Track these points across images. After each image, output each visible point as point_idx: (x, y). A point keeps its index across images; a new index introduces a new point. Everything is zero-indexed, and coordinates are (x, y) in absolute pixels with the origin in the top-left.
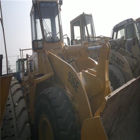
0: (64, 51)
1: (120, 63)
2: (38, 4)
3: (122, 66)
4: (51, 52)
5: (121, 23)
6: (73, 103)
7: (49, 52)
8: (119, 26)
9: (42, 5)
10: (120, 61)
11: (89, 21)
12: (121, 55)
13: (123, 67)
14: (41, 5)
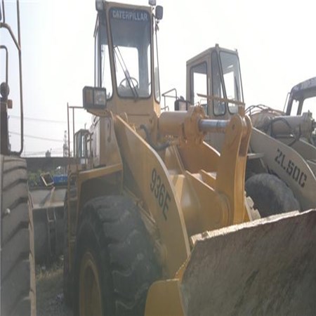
0: (151, 121)
1: (296, 176)
2: (107, 11)
3: (300, 183)
4: (122, 118)
5: (310, 80)
6: (157, 241)
7: (118, 117)
8: (306, 87)
9: (117, 15)
10: (297, 171)
11: (232, 66)
12: (301, 157)
13: (303, 185)
14: (115, 14)
